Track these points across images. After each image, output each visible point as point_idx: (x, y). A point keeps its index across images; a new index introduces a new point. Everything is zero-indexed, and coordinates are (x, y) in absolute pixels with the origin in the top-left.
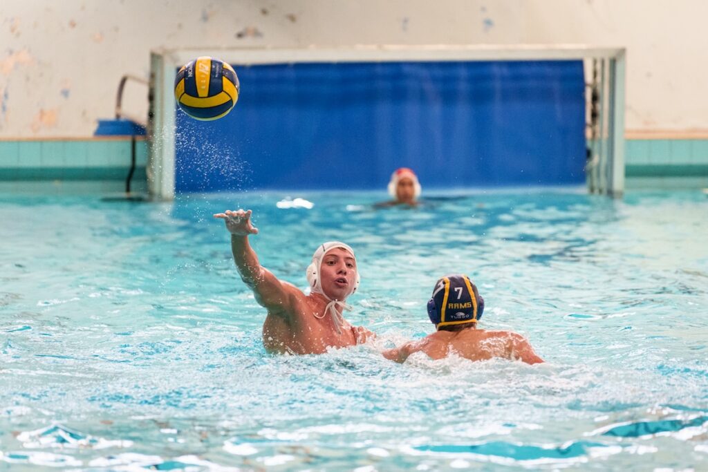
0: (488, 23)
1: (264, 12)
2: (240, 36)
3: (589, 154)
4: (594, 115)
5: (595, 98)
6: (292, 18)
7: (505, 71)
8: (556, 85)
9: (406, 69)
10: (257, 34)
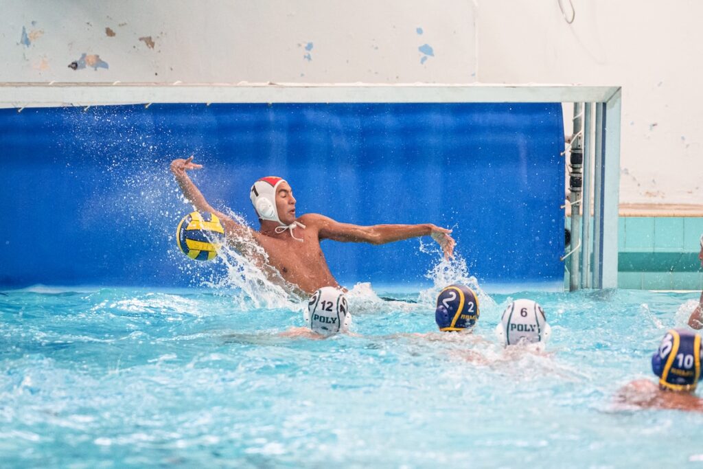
0: (427, 50)
1: (110, 33)
2: (75, 66)
3: (568, 237)
4: (576, 183)
5: (577, 159)
6: (149, 42)
7: (450, 120)
8: (521, 140)
9: (310, 115)
10: (99, 63)
